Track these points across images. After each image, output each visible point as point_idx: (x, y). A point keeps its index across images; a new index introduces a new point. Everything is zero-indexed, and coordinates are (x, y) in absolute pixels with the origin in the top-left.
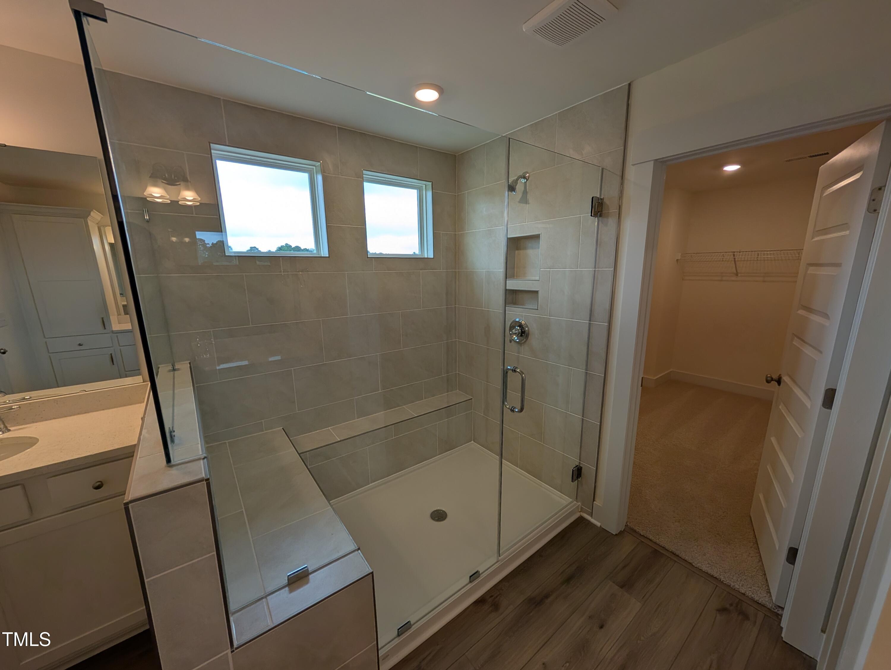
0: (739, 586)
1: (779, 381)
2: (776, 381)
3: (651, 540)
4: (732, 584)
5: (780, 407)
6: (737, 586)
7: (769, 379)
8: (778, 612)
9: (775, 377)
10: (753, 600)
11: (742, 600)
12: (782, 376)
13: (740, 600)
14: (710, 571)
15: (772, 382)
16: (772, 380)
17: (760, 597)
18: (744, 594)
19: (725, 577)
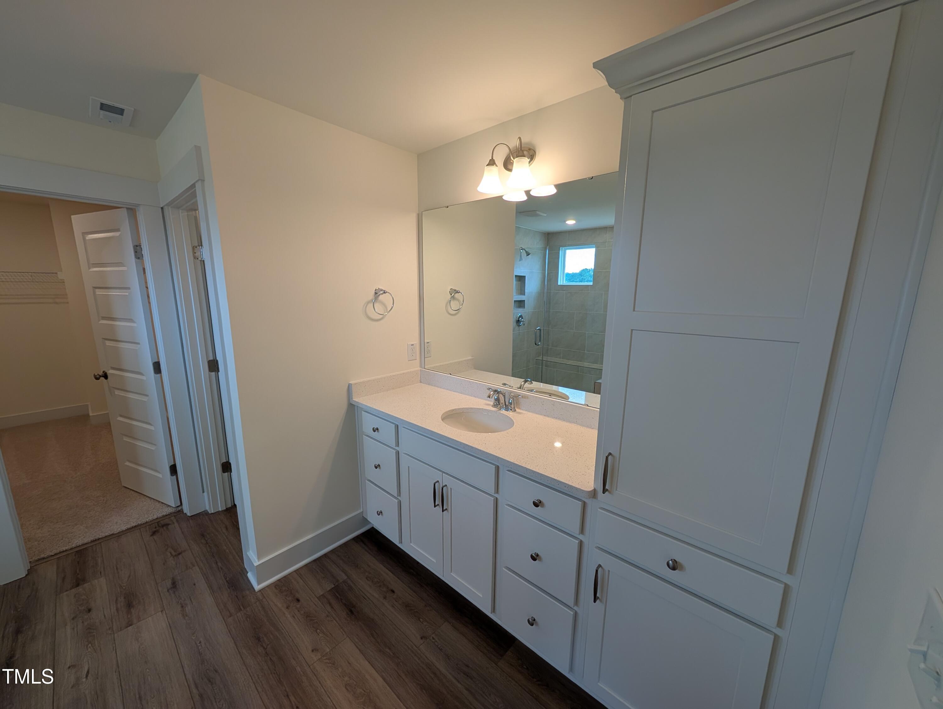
0: (151, 517)
1: (105, 376)
2: (103, 377)
3: (66, 551)
4: (147, 520)
5: (116, 393)
6: (151, 518)
7: (98, 376)
8: (179, 509)
9: (101, 373)
10: (164, 516)
11: (159, 521)
12: (106, 371)
13: (157, 522)
14: (129, 526)
15: (101, 378)
16: (100, 376)
17: (167, 511)
18: (157, 518)
19: (141, 521)
